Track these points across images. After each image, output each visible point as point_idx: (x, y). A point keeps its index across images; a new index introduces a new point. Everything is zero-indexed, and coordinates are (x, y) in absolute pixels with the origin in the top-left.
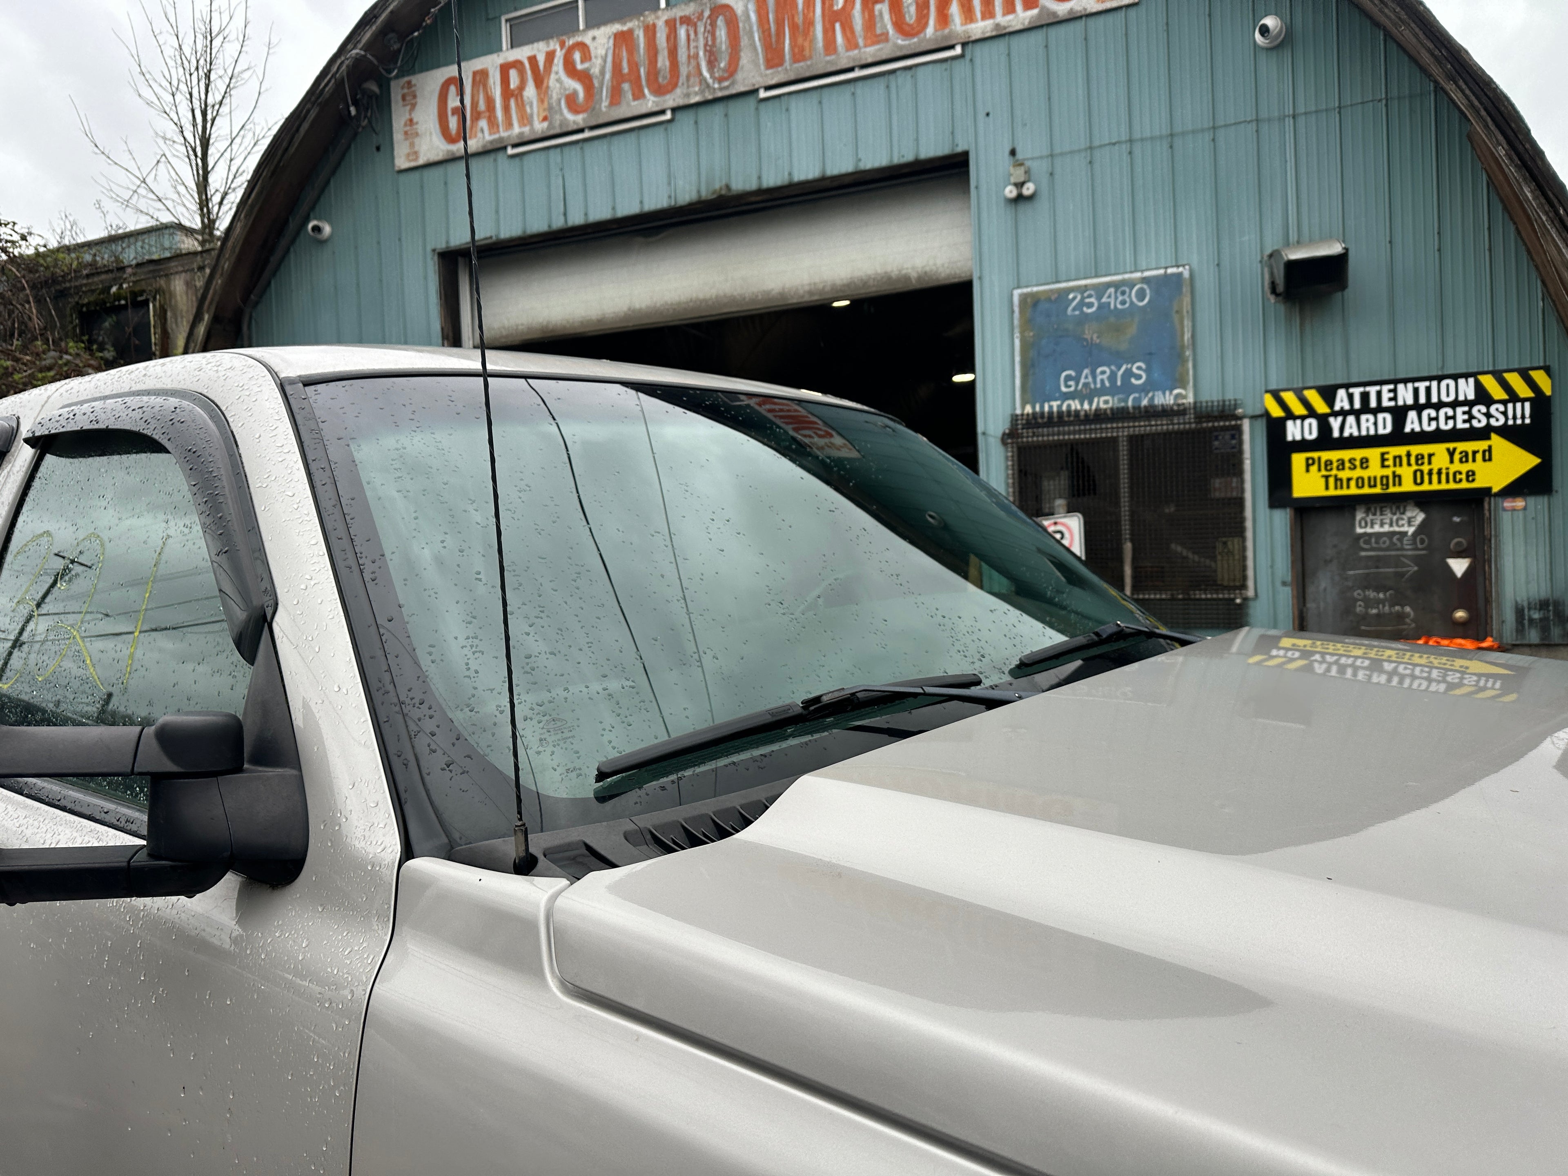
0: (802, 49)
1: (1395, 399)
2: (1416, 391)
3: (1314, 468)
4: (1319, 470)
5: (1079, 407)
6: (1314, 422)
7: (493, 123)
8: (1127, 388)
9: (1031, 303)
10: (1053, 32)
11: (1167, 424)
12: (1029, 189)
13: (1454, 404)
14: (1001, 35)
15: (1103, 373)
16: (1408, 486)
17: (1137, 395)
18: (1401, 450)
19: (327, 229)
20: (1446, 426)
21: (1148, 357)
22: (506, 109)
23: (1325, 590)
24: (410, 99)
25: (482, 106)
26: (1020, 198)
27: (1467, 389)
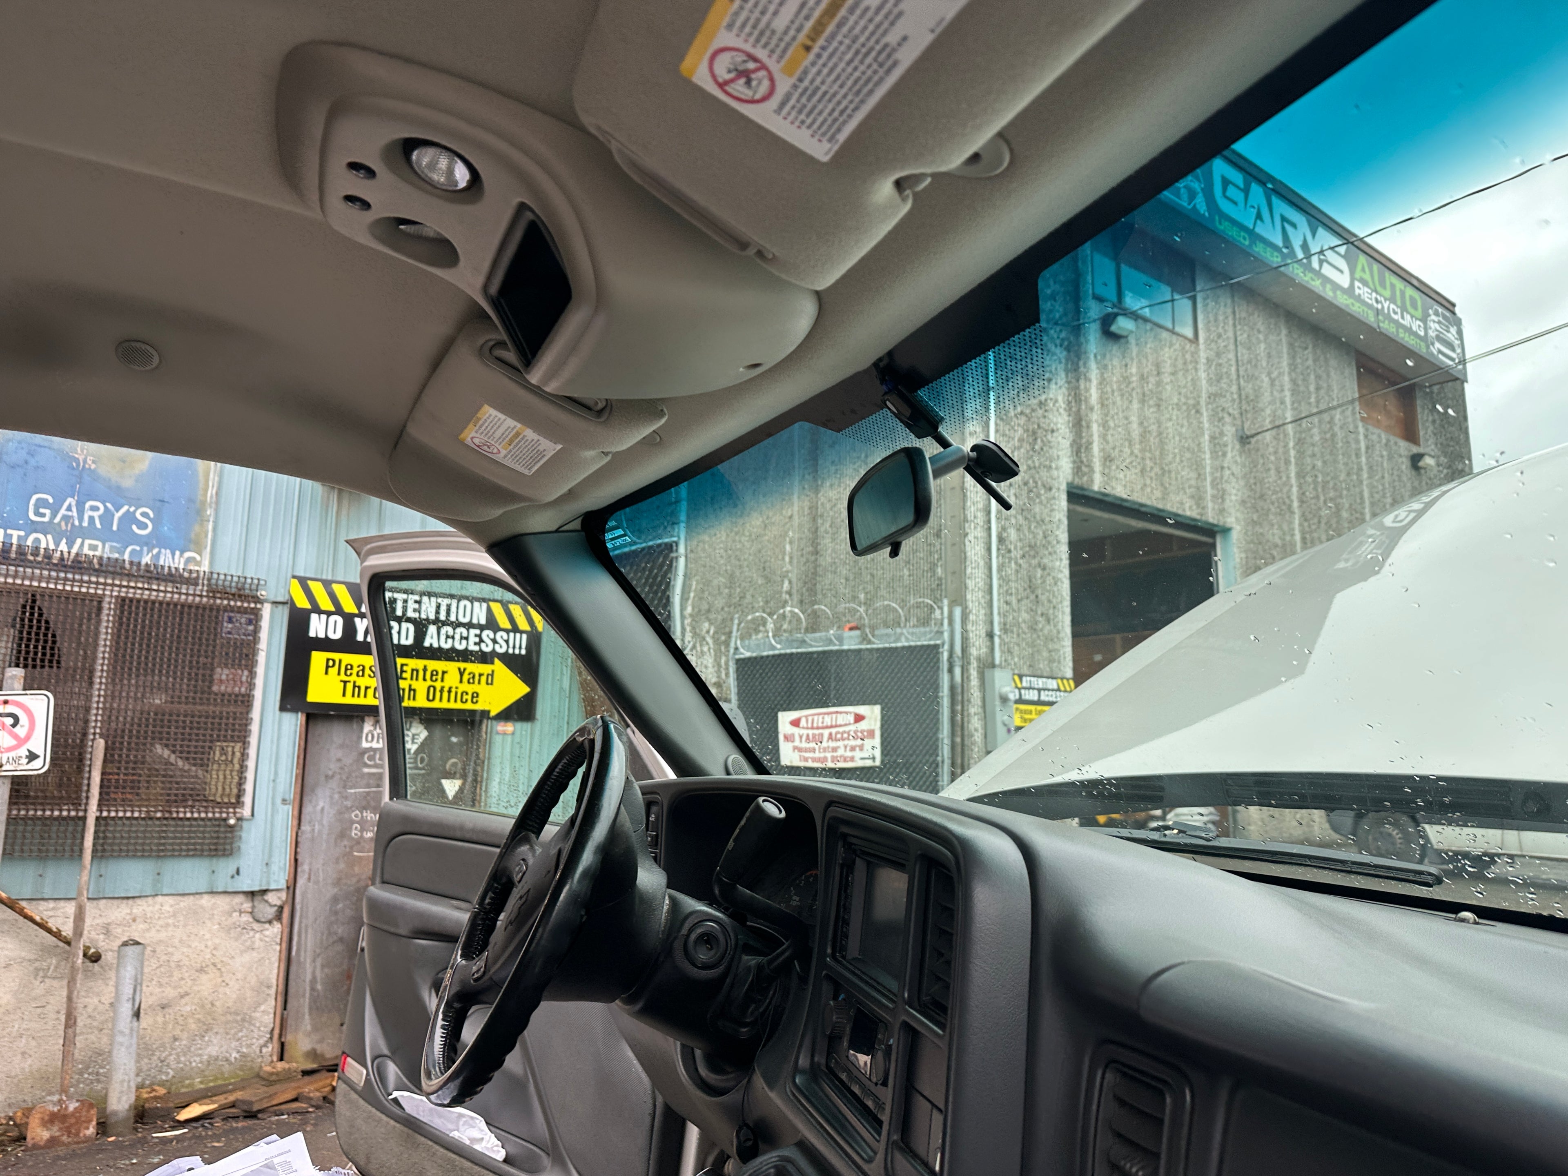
1: (418, 611)
2: (438, 607)
3: (333, 671)
4: (339, 674)
5: (52, 546)
6: (340, 620)
8: (125, 536)
11: (172, 593)
13: (469, 626)
15: (94, 510)
16: (421, 701)
17: (138, 548)
20: (460, 646)
21: (160, 504)
23: (323, 809)
27: (480, 615)
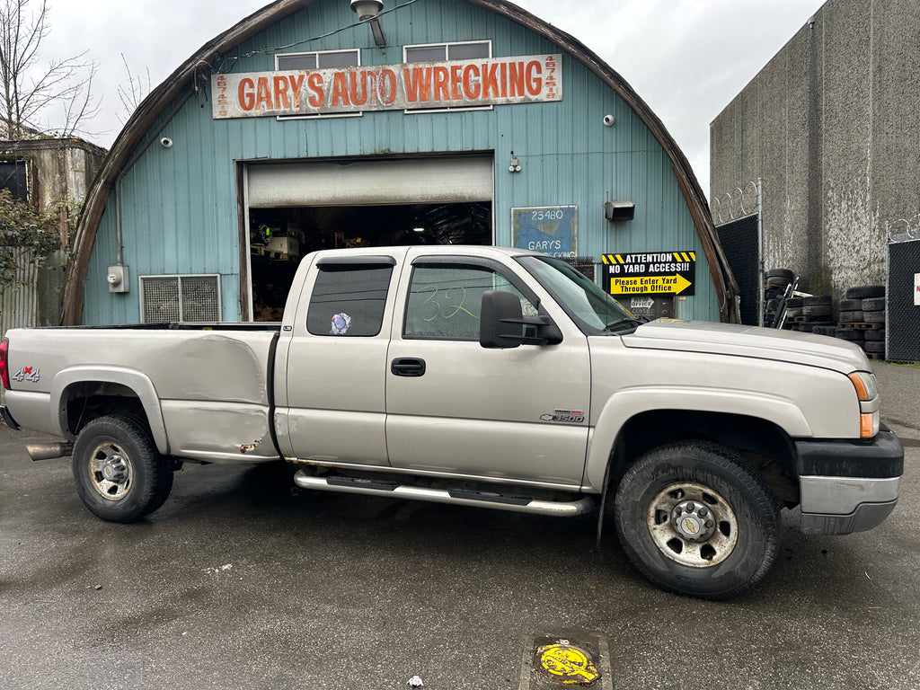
0: (425, 96)
1: (646, 260)
2: (653, 257)
3: (618, 284)
4: (620, 284)
6: (619, 267)
7: (269, 103)
8: (553, 250)
9: (518, 214)
10: (529, 105)
12: (518, 169)
13: (665, 263)
14: (509, 104)
15: (545, 244)
16: (649, 291)
17: (557, 253)
18: (647, 278)
19: (171, 143)
20: (662, 270)
21: (561, 238)
22: (277, 98)
24: (222, 85)
25: (263, 95)
26: (515, 171)
27: (669, 258)
